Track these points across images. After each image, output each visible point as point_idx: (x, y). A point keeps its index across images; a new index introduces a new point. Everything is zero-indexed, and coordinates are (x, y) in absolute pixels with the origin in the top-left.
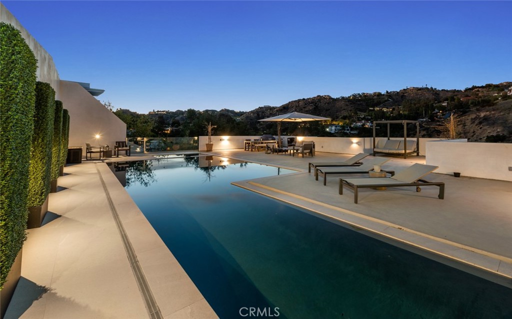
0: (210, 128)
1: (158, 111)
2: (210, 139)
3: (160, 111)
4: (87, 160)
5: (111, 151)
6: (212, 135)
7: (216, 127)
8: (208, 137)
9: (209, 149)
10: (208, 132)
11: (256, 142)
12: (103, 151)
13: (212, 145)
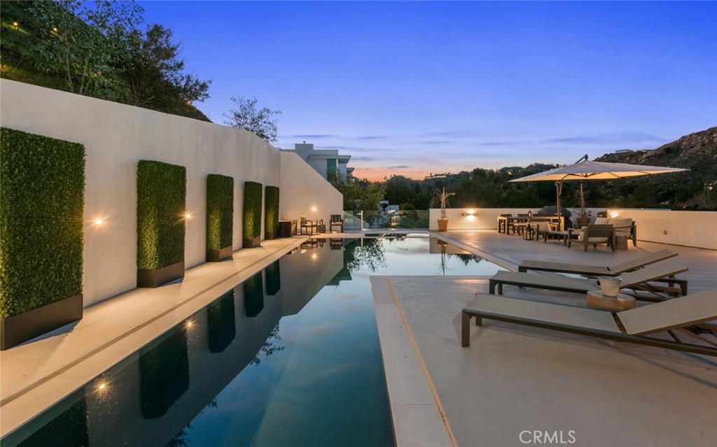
0: (443, 197)
1: (436, 175)
2: (444, 213)
3: (439, 175)
4: (302, 234)
5: (325, 226)
6: (447, 207)
7: (454, 194)
8: (440, 209)
9: (441, 228)
10: (441, 202)
11: (522, 218)
12: (316, 226)
13: (447, 221)
